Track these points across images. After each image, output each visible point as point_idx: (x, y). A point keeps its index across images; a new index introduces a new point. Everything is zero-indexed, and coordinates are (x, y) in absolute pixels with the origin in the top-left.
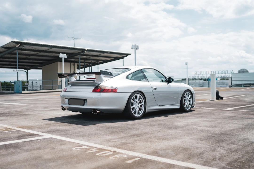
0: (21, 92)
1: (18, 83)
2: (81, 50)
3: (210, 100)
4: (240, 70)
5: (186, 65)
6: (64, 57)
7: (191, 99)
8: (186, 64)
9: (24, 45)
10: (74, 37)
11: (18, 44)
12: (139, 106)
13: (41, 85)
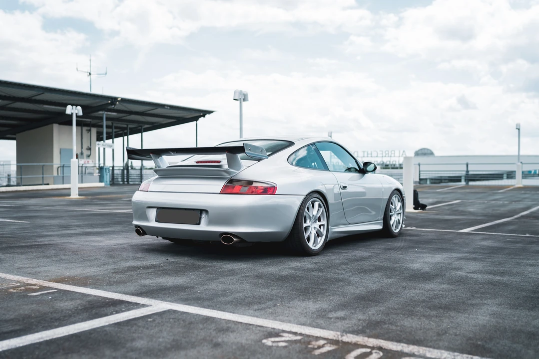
2: (109, 101)
4: (419, 150)
6: (76, 114)
7: (402, 209)
10: (89, 72)
12: (317, 225)
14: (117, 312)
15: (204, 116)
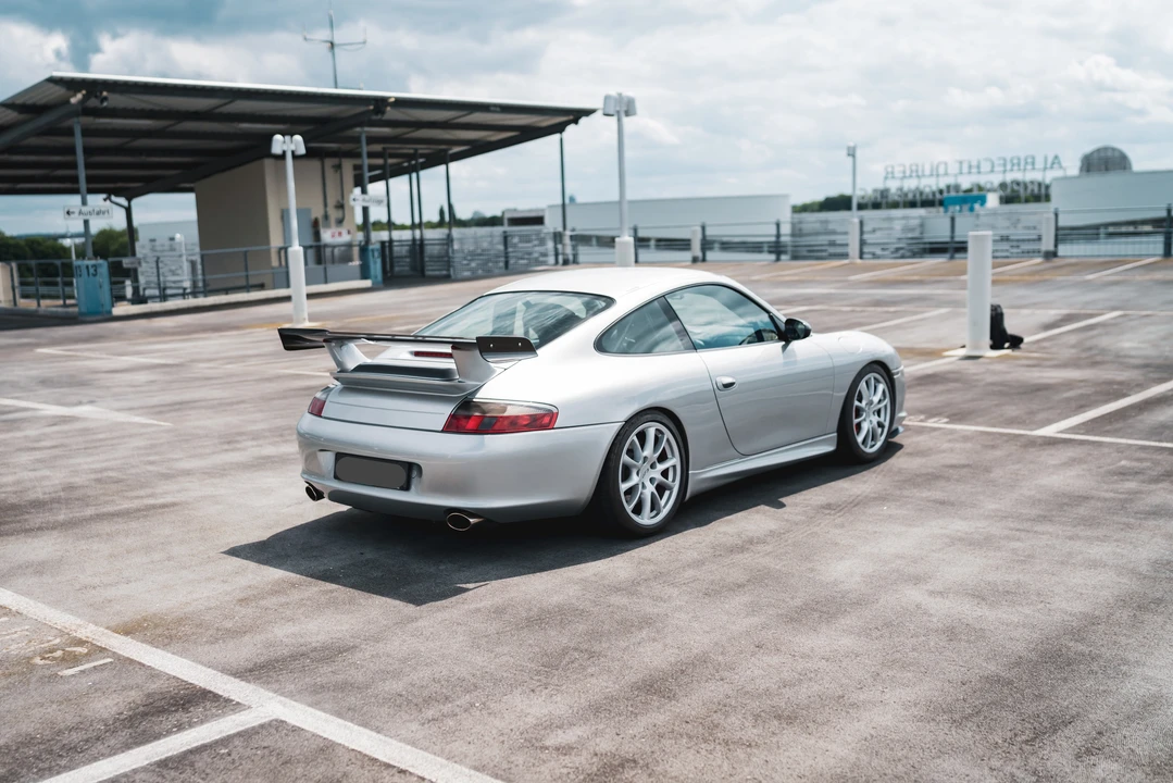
0: (110, 312)
1: (92, 271)
2: (368, 105)
3: (962, 352)
4: (1092, 153)
5: (850, 159)
6: (293, 152)
7: (887, 401)
8: (852, 153)
9: (105, 94)
10: (330, 39)
11: (80, 91)
12: (656, 474)
13: (194, 258)
14: (180, 727)
15: (576, 121)
